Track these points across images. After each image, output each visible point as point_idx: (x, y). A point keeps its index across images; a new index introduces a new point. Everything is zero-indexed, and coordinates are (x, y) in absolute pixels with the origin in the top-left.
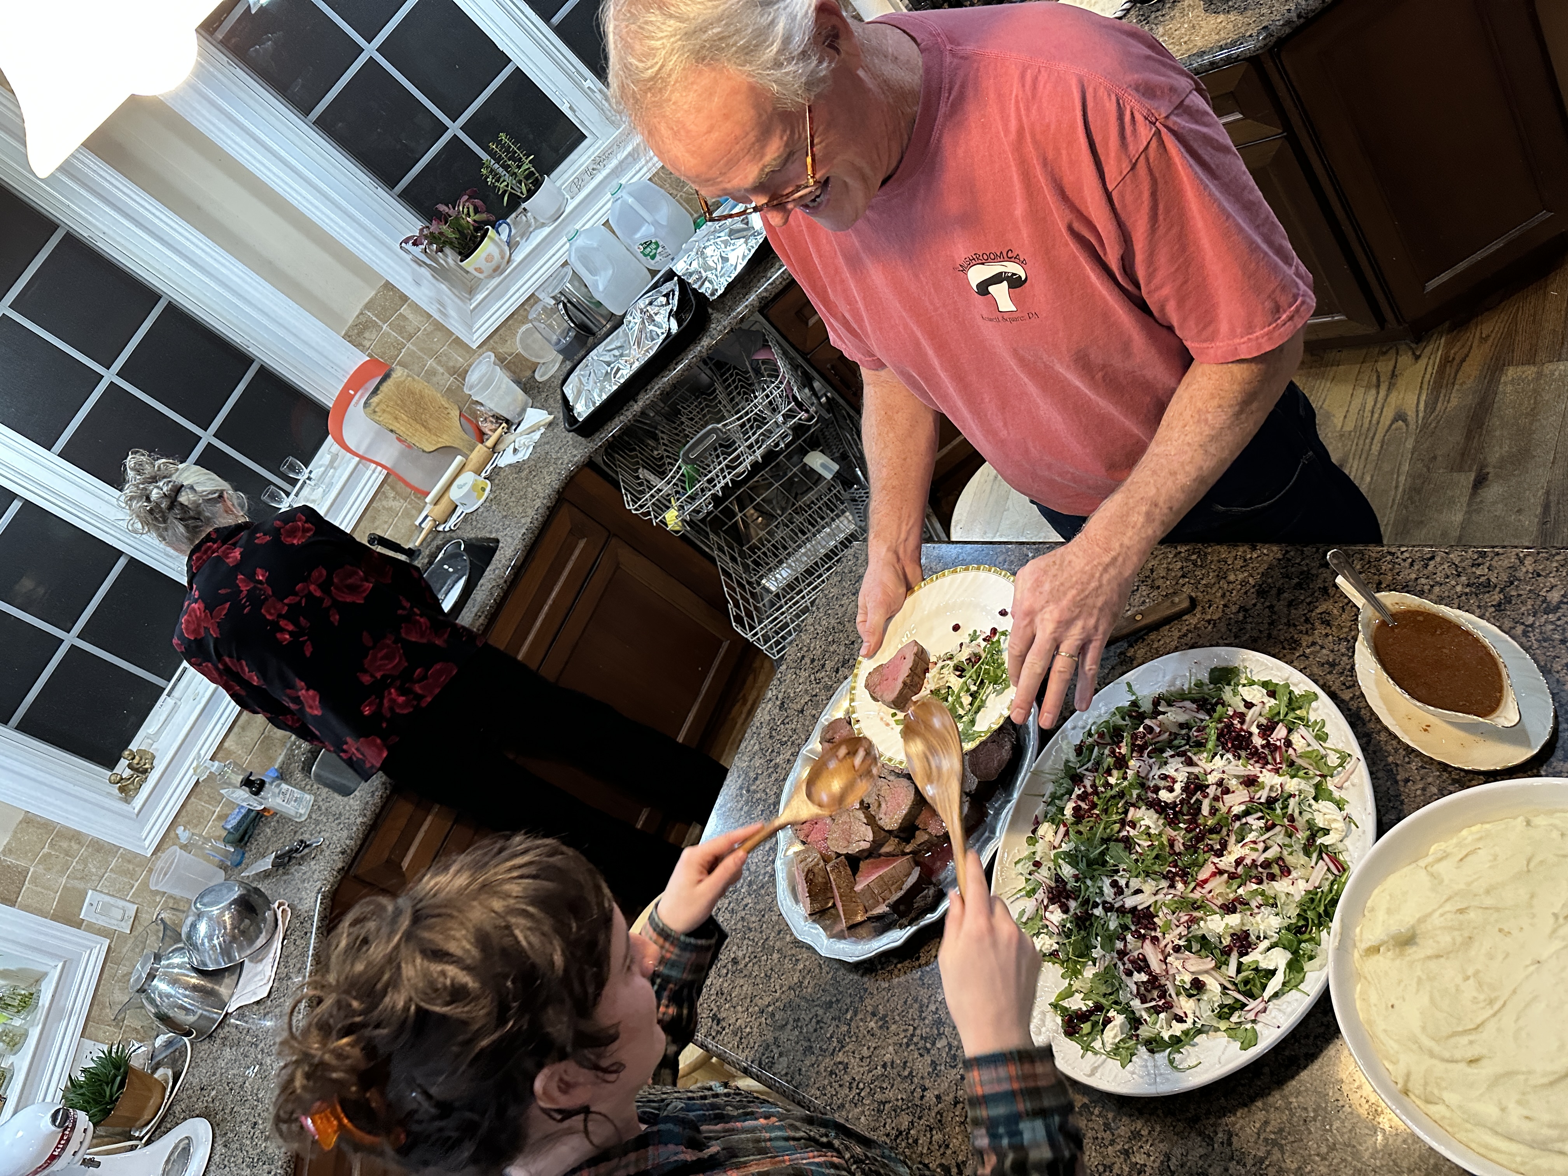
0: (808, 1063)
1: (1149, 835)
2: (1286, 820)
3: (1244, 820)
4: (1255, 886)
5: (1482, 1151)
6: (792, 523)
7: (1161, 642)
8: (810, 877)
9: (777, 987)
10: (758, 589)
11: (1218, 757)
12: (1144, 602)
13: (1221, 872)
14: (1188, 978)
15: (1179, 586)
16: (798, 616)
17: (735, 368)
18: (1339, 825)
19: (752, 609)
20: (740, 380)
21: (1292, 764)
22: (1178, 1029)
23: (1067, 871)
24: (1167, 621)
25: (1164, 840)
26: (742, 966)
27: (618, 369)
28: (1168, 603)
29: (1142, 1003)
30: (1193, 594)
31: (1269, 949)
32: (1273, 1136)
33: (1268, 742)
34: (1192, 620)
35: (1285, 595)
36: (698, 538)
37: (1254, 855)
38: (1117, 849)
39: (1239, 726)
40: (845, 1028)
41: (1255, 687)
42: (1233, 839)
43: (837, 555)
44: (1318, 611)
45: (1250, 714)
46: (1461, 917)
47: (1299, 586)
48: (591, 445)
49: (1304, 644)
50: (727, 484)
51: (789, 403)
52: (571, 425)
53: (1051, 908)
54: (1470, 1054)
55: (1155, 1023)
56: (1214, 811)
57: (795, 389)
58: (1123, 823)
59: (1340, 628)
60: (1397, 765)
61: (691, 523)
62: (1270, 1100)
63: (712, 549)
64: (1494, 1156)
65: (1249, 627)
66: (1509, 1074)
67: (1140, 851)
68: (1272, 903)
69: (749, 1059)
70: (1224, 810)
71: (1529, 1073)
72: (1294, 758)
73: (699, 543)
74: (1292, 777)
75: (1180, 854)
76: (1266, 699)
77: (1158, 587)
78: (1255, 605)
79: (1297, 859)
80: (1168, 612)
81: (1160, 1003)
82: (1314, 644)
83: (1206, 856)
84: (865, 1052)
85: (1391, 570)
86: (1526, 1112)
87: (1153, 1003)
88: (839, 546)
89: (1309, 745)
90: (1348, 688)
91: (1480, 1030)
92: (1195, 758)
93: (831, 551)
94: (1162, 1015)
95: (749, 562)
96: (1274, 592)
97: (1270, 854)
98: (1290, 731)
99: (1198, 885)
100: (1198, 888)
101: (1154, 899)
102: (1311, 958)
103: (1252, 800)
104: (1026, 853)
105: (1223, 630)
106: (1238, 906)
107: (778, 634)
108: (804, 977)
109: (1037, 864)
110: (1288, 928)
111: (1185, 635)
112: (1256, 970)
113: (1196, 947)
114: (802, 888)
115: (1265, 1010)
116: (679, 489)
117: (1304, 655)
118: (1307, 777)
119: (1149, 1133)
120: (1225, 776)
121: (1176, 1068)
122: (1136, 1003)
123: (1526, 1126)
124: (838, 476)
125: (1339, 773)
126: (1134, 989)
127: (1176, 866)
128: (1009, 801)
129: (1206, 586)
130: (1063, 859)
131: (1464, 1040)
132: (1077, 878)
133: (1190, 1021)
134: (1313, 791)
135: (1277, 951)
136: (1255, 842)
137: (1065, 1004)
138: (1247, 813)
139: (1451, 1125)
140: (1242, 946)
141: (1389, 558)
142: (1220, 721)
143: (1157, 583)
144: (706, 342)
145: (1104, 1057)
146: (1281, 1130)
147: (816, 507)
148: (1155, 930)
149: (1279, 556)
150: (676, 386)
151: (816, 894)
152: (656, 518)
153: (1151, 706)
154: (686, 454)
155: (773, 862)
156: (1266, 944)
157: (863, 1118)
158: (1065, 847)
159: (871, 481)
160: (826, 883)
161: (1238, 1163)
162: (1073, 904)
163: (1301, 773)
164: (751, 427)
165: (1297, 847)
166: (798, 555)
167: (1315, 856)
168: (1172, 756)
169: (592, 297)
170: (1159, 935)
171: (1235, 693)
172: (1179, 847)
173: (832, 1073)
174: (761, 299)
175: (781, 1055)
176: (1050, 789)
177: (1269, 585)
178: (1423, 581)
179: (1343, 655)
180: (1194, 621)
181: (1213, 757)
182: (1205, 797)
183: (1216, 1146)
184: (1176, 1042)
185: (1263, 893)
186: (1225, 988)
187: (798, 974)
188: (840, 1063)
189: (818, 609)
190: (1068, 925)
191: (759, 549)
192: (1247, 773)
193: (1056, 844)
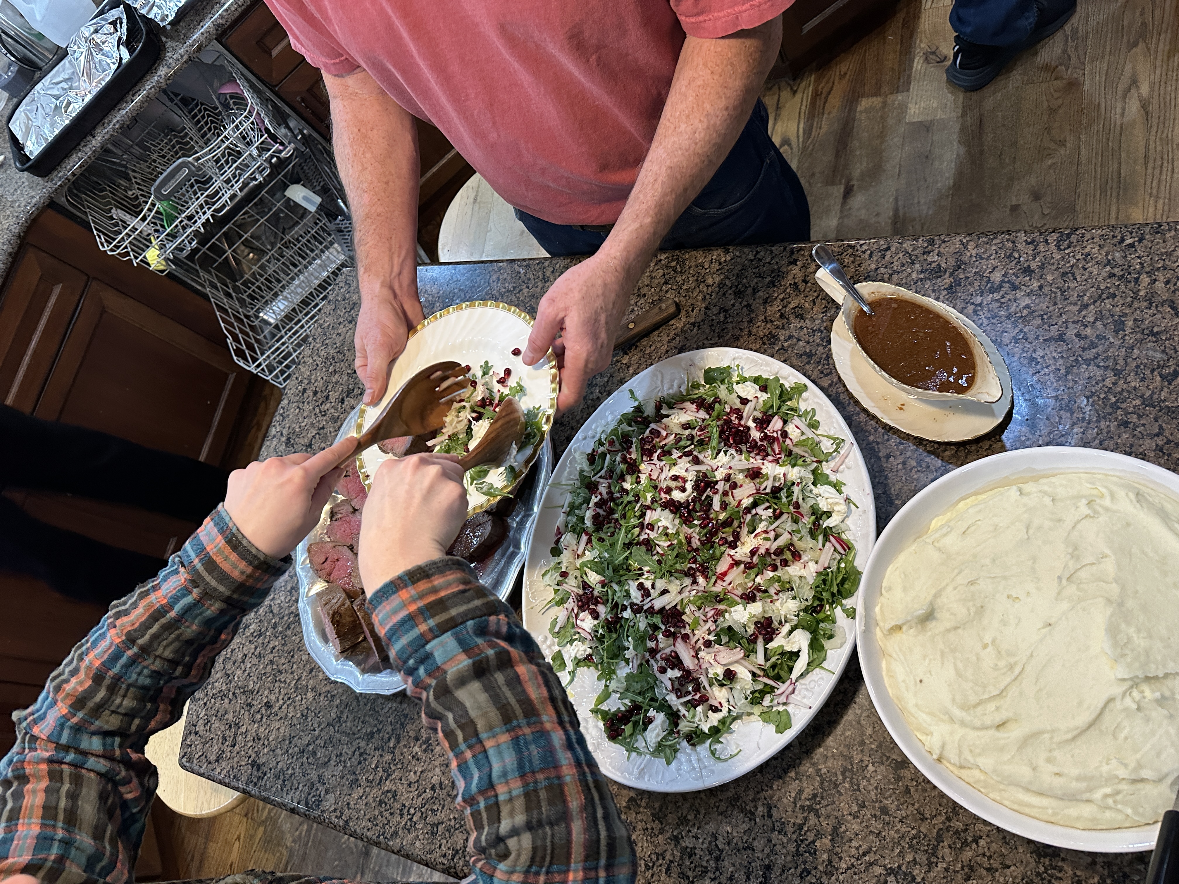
0: (355, 796)
1: (667, 535)
2: (791, 508)
3: (754, 512)
4: (771, 574)
5: (1016, 807)
6: (283, 257)
7: (653, 348)
8: (336, 618)
9: (316, 725)
10: (256, 323)
11: (722, 453)
12: (633, 311)
13: (737, 563)
14: (720, 671)
15: (663, 293)
16: (299, 345)
17: (202, 104)
18: (842, 507)
19: (253, 341)
20: (209, 116)
21: (790, 453)
22: (714, 719)
23: (593, 578)
24: (657, 327)
25: (682, 537)
26: (277, 708)
27: (69, 104)
28: (656, 310)
29: (678, 697)
30: (677, 300)
31: (790, 633)
32: (808, 803)
33: (766, 434)
34: (678, 324)
35: (760, 293)
36: (187, 277)
37: (768, 544)
38: (639, 552)
39: (737, 422)
40: (388, 757)
41: (748, 383)
42: (745, 530)
43: (330, 285)
44: (792, 305)
45: (747, 410)
46: (972, 588)
47: (772, 284)
48: (49, 185)
49: (782, 338)
50: (208, 219)
51: (262, 136)
52: (23, 164)
53: (582, 615)
54: (998, 718)
55: (694, 716)
56: (724, 506)
57: (266, 121)
58: (642, 526)
59: (813, 319)
60: (878, 443)
61: (176, 261)
62: (802, 768)
63: (203, 286)
64: (1027, 810)
65: (730, 326)
66: (1036, 734)
67: (661, 552)
68: (786, 587)
69: (295, 800)
70: (734, 503)
71: (1053, 731)
72: (791, 447)
73: (189, 281)
74: (793, 466)
75: (697, 550)
76: (759, 394)
77: (644, 295)
78: (733, 305)
79: (805, 544)
80: (658, 318)
81: (697, 697)
82: (790, 337)
83: (723, 548)
84: (412, 777)
85: (853, 262)
86: (1056, 770)
87: (689, 697)
88: (331, 276)
89: (803, 433)
90: (826, 375)
91: (1004, 694)
92: (701, 457)
93: (324, 281)
94: (699, 709)
95: (244, 297)
96: (749, 291)
97: (781, 542)
98: (785, 422)
99: (718, 577)
100: (719, 581)
101: (679, 598)
102: (831, 637)
103: (758, 490)
104: (552, 564)
105: (707, 331)
106: (758, 594)
107: (281, 363)
108: (342, 712)
109: (564, 575)
110: (805, 610)
111: (674, 339)
112: (783, 654)
113: (725, 639)
114: (330, 629)
115: (793, 692)
116: (159, 227)
117: (783, 348)
118: (805, 464)
119: (695, 817)
120: (731, 472)
121: (719, 758)
122: (672, 699)
123: (1058, 782)
124: (321, 207)
125: (833, 458)
126: (669, 684)
127: (695, 562)
128: (530, 515)
129: (687, 290)
130: (590, 568)
131: (991, 707)
132: (603, 584)
133: (725, 710)
134: (811, 476)
135: (798, 632)
136: (766, 532)
137: (604, 707)
138: (755, 505)
139: (984, 788)
140: (768, 633)
141: (850, 251)
142: (718, 418)
143: (643, 291)
144: (163, 71)
145: (648, 756)
146: (815, 796)
147: (304, 240)
148: (684, 627)
149: (751, 257)
150: (135, 119)
151: (345, 633)
152: (136, 258)
153: (654, 411)
154: (158, 190)
155: (297, 601)
156: (787, 628)
157: (417, 842)
158: (589, 556)
159: (353, 209)
160: (354, 621)
161: (780, 832)
162: (602, 609)
163: (800, 462)
164: (227, 162)
165: (805, 532)
166: (292, 287)
167: (821, 538)
168: (680, 457)
169: (31, 29)
170: (688, 630)
171: (730, 391)
172: (696, 543)
173: (381, 803)
174: (217, 26)
175: (327, 792)
176: (568, 499)
177: (744, 285)
178: (882, 270)
179: (818, 345)
180: (680, 325)
181: (717, 454)
182: (715, 493)
183: (758, 820)
184: (715, 731)
185: (779, 580)
186: (754, 675)
187: (335, 710)
188: (388, 791)
189: (314, 339)
190: (601, 631)
191: (253, 284)
192: (750, 466)
193: (580, 552)
